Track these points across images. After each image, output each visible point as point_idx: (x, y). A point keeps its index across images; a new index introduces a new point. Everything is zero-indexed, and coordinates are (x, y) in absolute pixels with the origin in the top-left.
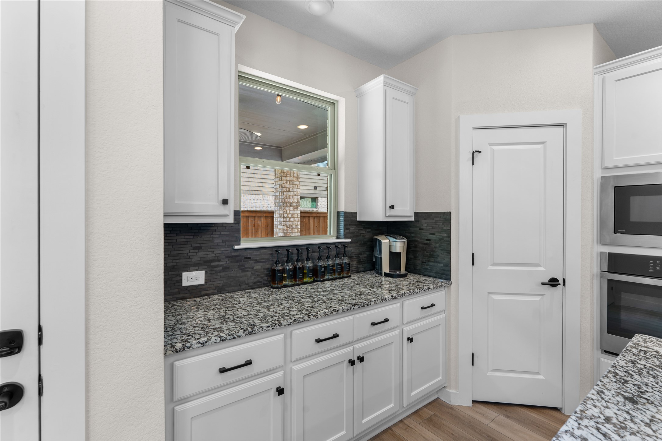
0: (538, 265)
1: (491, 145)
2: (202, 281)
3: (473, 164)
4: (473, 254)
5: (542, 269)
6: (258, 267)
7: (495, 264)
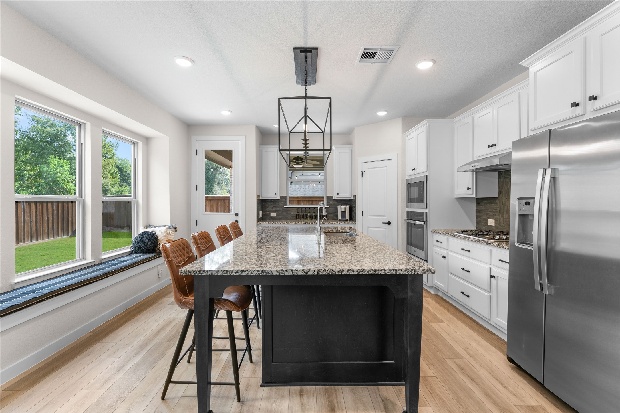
0: (384, 216)
1: (368, 168)
2: (276, 216)
3: (362, 176)
4: (362, 212)
5: (386, 218)
6: (292, 213)
7: (370, 216)
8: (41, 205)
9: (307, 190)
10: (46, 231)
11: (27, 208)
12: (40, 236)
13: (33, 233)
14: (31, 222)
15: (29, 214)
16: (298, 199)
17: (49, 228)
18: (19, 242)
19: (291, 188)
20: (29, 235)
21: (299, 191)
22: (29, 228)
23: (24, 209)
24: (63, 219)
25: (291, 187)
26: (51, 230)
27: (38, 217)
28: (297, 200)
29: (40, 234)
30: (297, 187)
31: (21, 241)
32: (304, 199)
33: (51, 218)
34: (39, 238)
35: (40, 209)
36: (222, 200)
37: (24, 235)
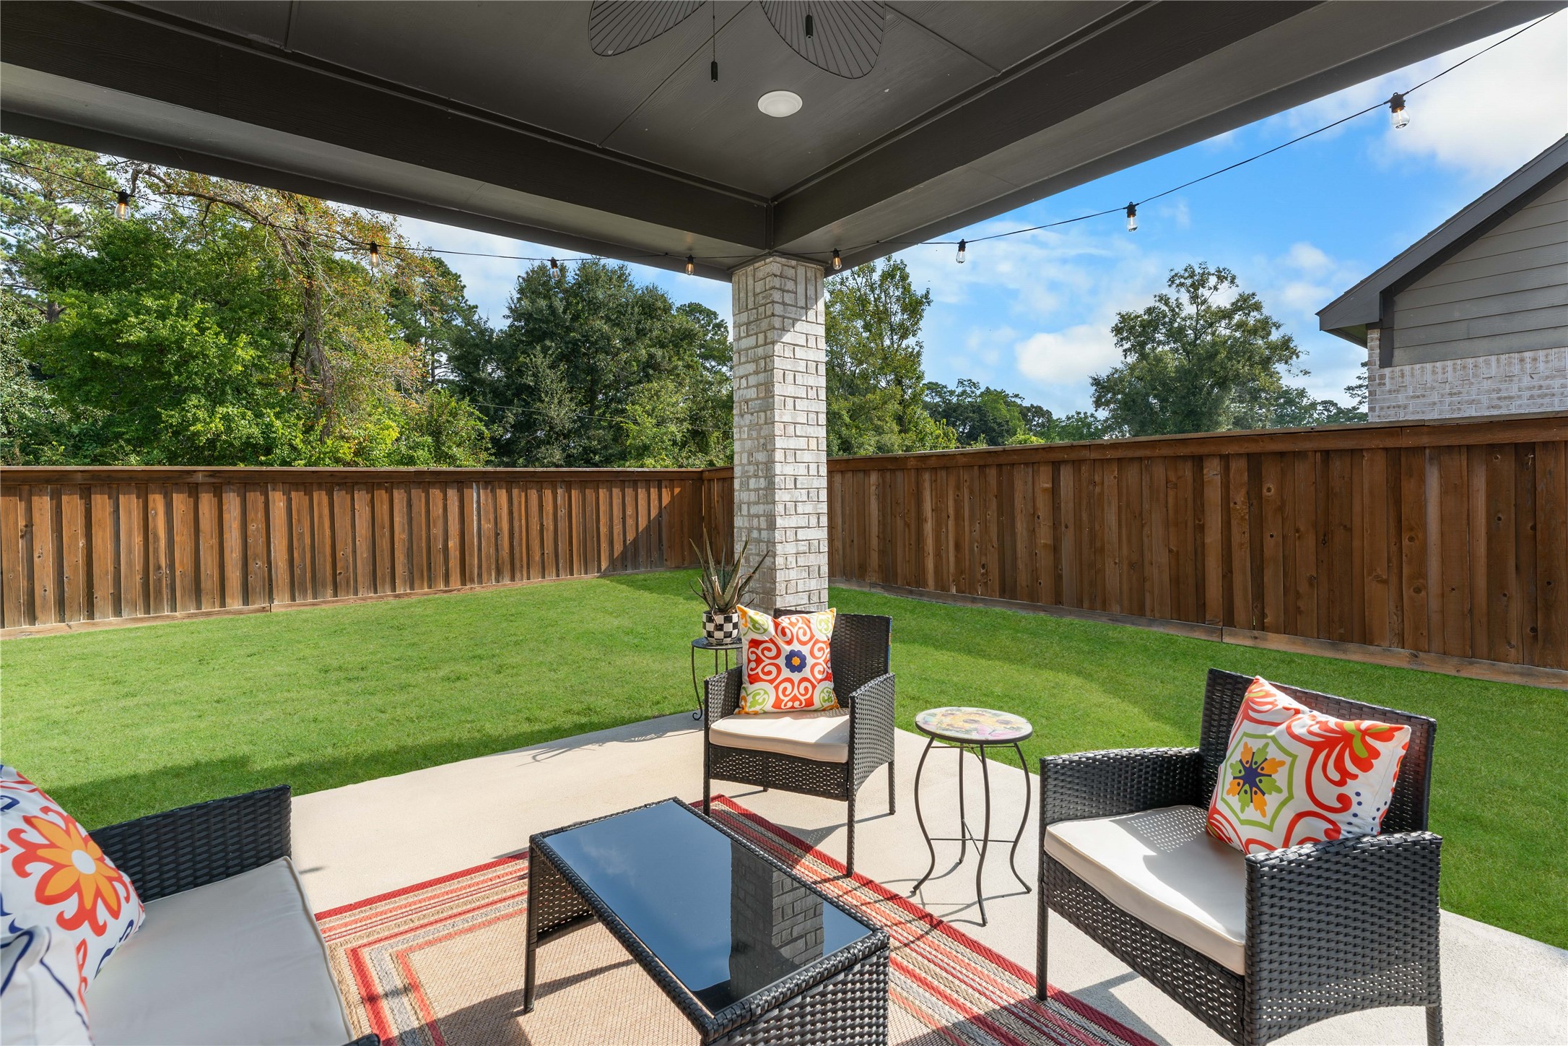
8: (523, 494)
9: (1526, 381)
10: (537, 557)
11: (486, 500)
12: (521, 572)
13: (503, 563)
14: (497, 535)
15: (492, 517)
16: (1391, 443)
17: (546, 552)
18: (468, 583)
19: (1388, 387)
20: (493, 567)
21: (1455, 399)
22: (492, 551)
23: (478, 502)
24: (585, 530)
25: (1387, 381)
26: (552, 556)
27: (516, 524)
28: (1386, 449)
29: (522, 567)
30: (1434, 372)
31: (472, 581)
32: (1446, 441)
33: (552, 528)
34: (518, 575)
35: (520, 502)
36: (976, 468)
37: (480, 567)
